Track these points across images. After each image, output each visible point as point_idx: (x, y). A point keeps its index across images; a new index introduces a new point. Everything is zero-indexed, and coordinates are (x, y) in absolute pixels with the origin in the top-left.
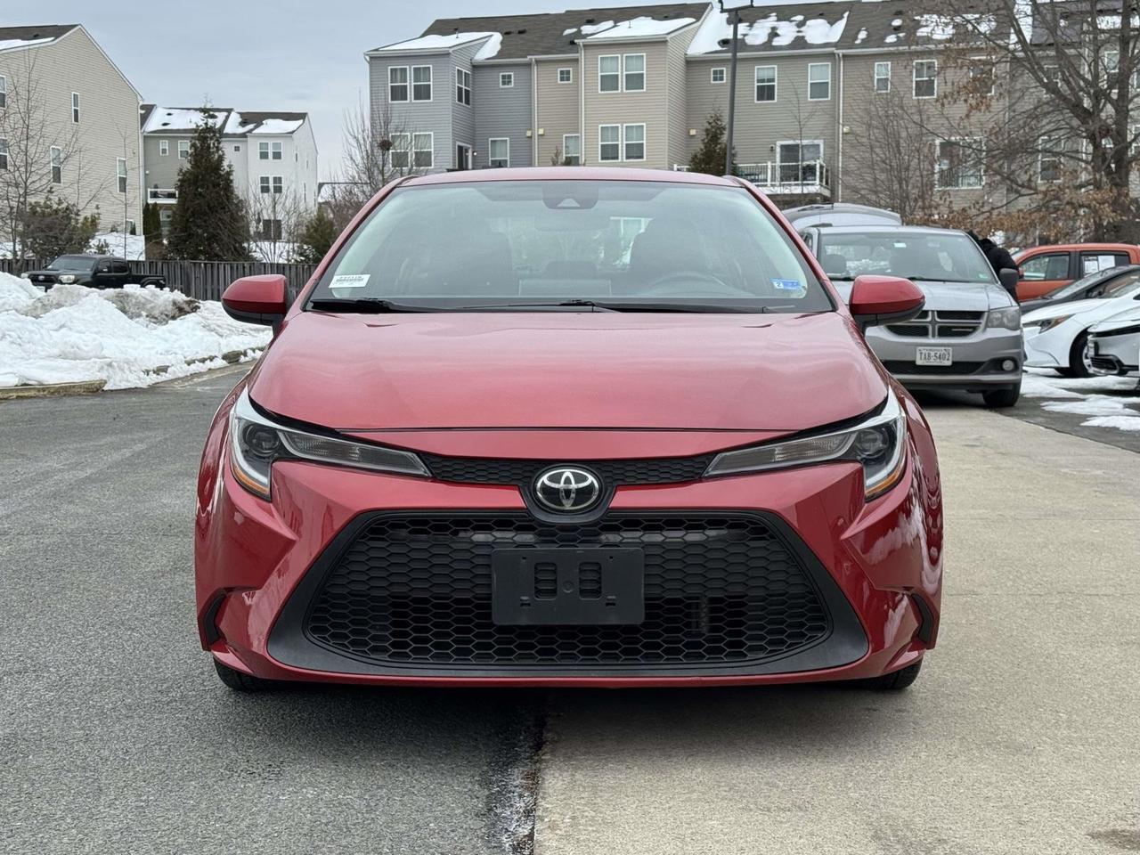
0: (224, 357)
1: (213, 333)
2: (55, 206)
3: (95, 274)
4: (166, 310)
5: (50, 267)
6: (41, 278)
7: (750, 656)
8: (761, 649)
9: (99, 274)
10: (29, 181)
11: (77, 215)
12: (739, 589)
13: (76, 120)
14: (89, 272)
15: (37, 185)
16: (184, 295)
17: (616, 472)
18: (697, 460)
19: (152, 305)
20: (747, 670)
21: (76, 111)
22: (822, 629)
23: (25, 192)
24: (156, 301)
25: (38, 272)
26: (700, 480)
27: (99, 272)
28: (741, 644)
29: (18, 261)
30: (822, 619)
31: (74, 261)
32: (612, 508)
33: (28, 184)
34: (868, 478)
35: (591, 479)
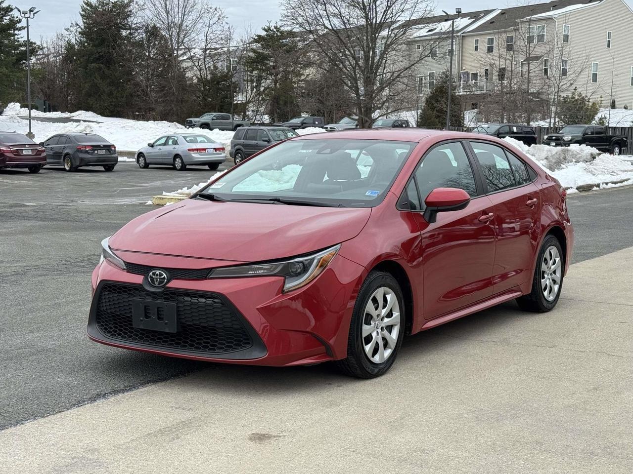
0: (578, 188)
1: (589, 173)
2: (577, 98)
3: (584, 135)
4: (587, 159)
5: (561, 132)
6: (554, 138)
7: (217, 351)
8: (223, 348)
9: (586, 136)
10: (560, 85)
11: (589, 102)
12: (212, 324)
13: (609, 46)
14: (580, 134)
15: (564, 87)
16: (597, 150)
17: (175, 273)
18: (203, 271)
19: (580, 155)
20: (213, 356)
21: (609, 41)
22: (249, 343)
23: (558, 91)
24: (582, 154)
25: (553, 135)
26: (206, 279)
27: (586, 134)
28: (215, 346)
29: (552, 128)
30: (248, 339)
31: (574, 129)
32: (167, 287)
33: (560, 86)
34: (287, 284)
35: (165, 275)
